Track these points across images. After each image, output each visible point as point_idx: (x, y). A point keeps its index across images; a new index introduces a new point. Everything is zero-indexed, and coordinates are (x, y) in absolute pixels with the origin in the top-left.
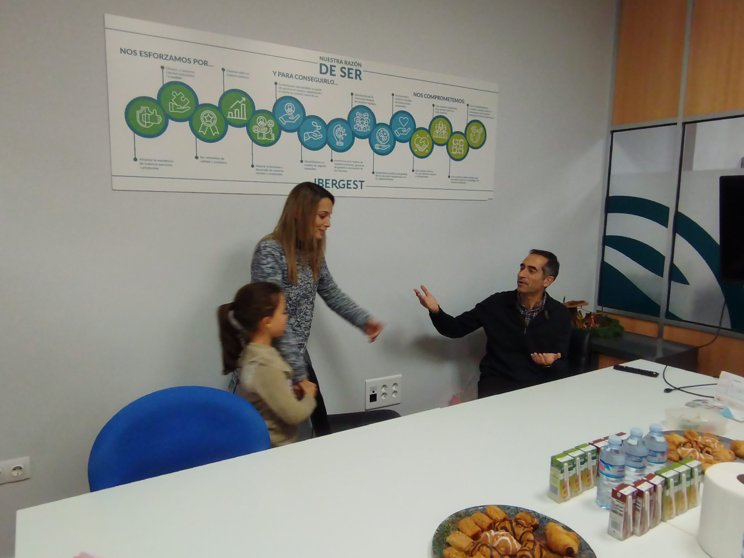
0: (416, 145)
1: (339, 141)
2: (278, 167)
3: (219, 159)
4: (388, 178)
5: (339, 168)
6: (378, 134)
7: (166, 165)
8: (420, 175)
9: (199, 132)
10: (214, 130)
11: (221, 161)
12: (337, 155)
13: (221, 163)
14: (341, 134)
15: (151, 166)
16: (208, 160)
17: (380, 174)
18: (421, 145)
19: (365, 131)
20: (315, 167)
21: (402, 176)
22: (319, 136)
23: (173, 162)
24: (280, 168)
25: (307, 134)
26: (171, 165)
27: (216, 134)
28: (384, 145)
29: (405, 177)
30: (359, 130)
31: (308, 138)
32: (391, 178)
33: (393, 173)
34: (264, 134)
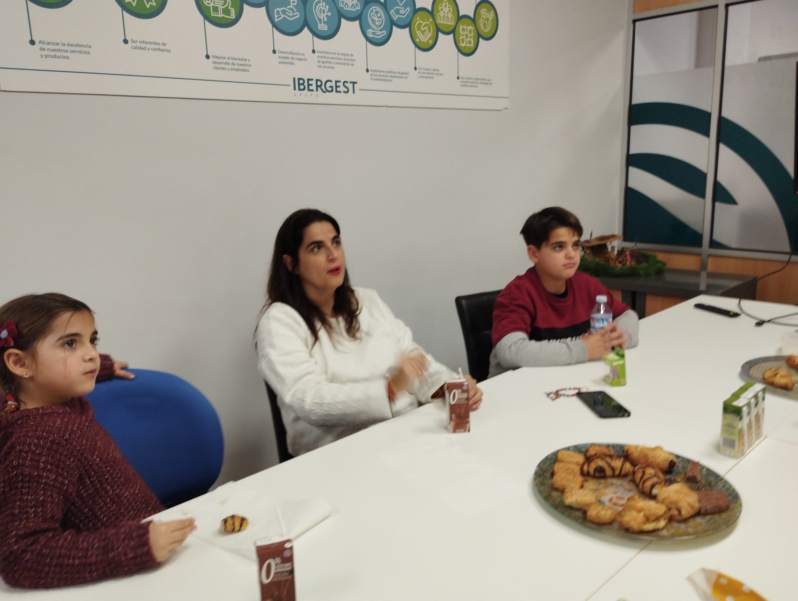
0: (418, 33)
1: (321, 23)
2: (242, 59)
3: (159, 44)
4: (386, 78)
5: (323, 62)
6: (370, 14)
7: (81, 52)
8: (423, 75)
11: (161, 48)
12: (320, 44)
13: (163, 50)
14: (324, 13)
15: (58, 54)
16: (143, 45)
17: (376, 73)
18: (423, 32)
19: (353, 10)
20: (293, 61)
21: (403, 75)
22: (294, 14)
23: (90, 47)
24: (246, 60)
25: (278, 10)
26: (89, 53)
27: (151, 5)
28: (378, 32)
29: (406, 78)
30: (345, 7)
31: (280, 17)
32: (389, 78)
33: (391, 72)
34: (220, 7)
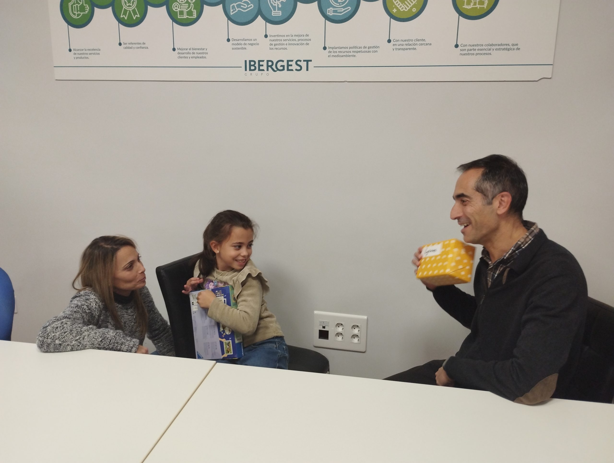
1: (275, 10)
2: (201, 49)
3: (141, 44)
4: (347, 54)
5: (275, 45)
7: (94, 54)
8: (400, 47)
9: (121, 16)
10: (135, 13)
11: (142, 46)
12: (272, 29)
13: (143, 48)
15: (83, 56)
16: (130, 46)
17: (335, 50)
18: (403, 2)
20: (245, 46)
21: (371, 50)
22: (248, 6)
23: (100, 50)
24: (203, 49)
25: (234, 5)
26: (99, 54)
27: (137, 17)
28: (342, 9)
29: (376, 51)
31: (235, 10)
32: (352, 54)
33: (355, 47)
34: (185, 11)
